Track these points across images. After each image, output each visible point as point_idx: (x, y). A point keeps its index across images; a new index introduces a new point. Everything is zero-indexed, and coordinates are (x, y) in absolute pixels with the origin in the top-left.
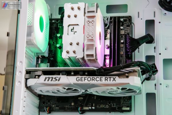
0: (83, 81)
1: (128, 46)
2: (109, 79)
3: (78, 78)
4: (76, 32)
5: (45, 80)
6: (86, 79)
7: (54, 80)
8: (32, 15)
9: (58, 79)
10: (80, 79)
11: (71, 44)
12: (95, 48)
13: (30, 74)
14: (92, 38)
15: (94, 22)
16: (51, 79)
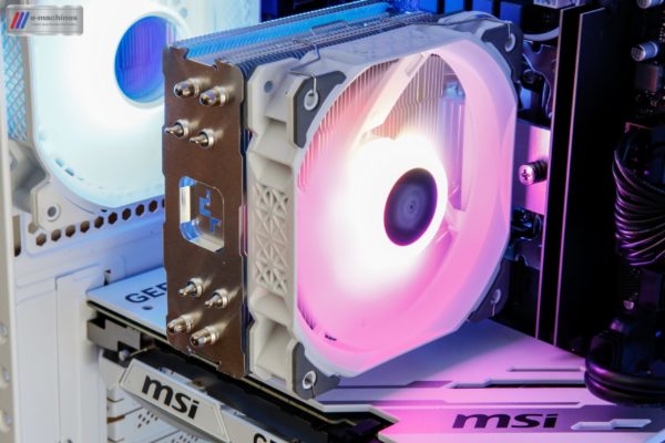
3: (260, 441)
5: (145, 390)
9: (189, 404)
12: (291, 346)
13: (103, 326)
14: (278, 292)
15: (286, 200)
16: (164, 393)
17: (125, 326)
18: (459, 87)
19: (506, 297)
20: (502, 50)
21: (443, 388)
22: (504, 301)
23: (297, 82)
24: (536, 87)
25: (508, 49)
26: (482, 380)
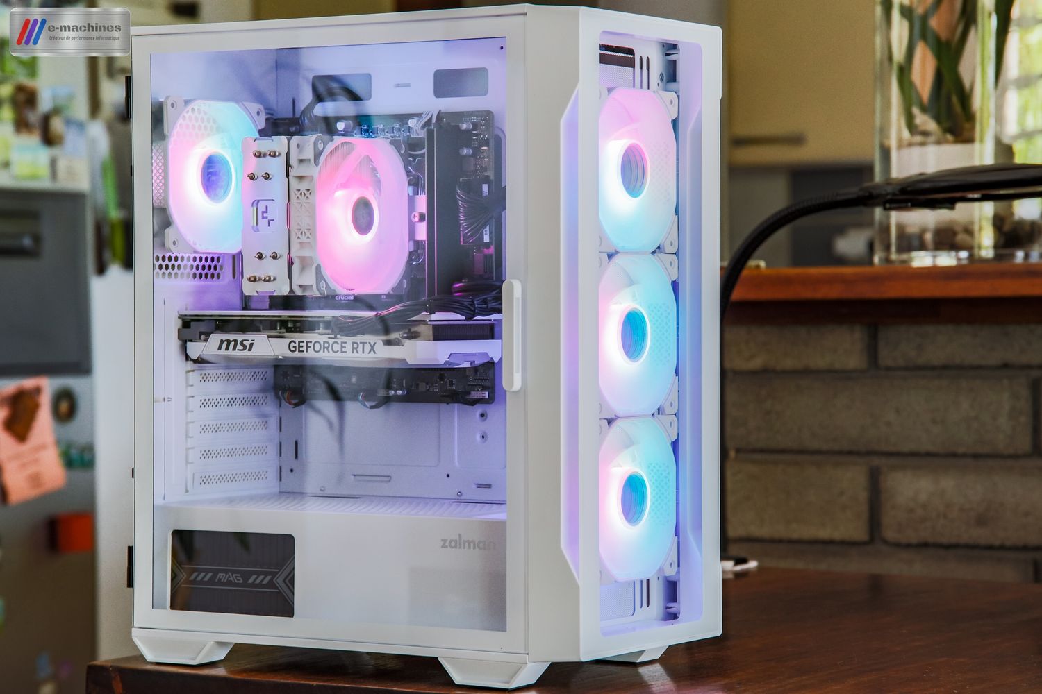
0: (303, 351)
1: (462, 220)
2: (361, 346)
3: (292, 344)
4: (273, 220)
5: (220, 348)
6: (310, 347)
7: (239, 347)
8: (163, 184)
9: (247, 344)
10: (297, 345)
11: (260, 257)
12: (315, 266)
13: (189, 326)
15: (310, 193)
16: (232, 344)
17: (203, 320)
20: (398, 150)
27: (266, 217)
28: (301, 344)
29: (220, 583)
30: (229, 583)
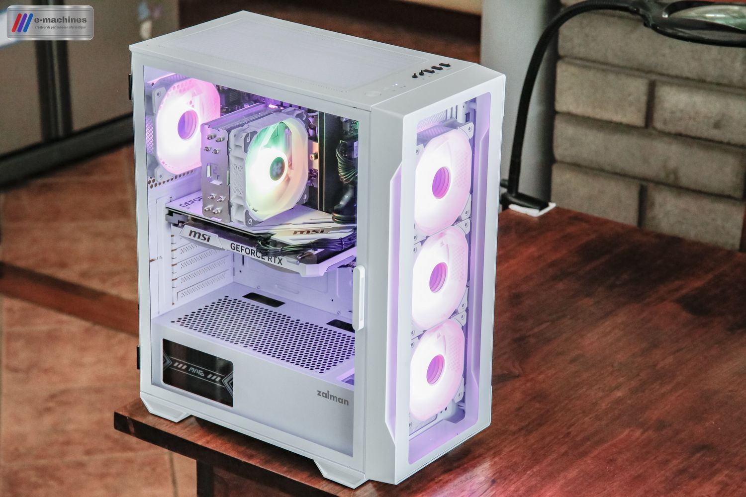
0: (239, 251)
2: (273, 258)
3: (233, 245)
5: (190, 235)
6: (243, 250)
7: (201, 237)
9: (207, 237)
10: (235, 246)
11: (212, 198)
12: (245, 211)
13: (172, 215)
14: (240, 195)
15: (242, 168)
16: (197, 235)
17: (181, 214)
18: (289, 129)
19: (308, 197)
20: (302, 119)
21: (290, 225)
22: (307, 199)
23: (244, 135)
24: (314, 129)
25: (304, 119)
26: (302, 223)
27: (216, 174)
28: (238, 247)
29: (191, 372)
30: (196, 374)
